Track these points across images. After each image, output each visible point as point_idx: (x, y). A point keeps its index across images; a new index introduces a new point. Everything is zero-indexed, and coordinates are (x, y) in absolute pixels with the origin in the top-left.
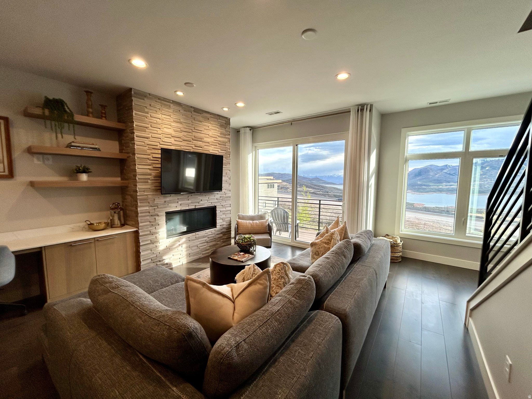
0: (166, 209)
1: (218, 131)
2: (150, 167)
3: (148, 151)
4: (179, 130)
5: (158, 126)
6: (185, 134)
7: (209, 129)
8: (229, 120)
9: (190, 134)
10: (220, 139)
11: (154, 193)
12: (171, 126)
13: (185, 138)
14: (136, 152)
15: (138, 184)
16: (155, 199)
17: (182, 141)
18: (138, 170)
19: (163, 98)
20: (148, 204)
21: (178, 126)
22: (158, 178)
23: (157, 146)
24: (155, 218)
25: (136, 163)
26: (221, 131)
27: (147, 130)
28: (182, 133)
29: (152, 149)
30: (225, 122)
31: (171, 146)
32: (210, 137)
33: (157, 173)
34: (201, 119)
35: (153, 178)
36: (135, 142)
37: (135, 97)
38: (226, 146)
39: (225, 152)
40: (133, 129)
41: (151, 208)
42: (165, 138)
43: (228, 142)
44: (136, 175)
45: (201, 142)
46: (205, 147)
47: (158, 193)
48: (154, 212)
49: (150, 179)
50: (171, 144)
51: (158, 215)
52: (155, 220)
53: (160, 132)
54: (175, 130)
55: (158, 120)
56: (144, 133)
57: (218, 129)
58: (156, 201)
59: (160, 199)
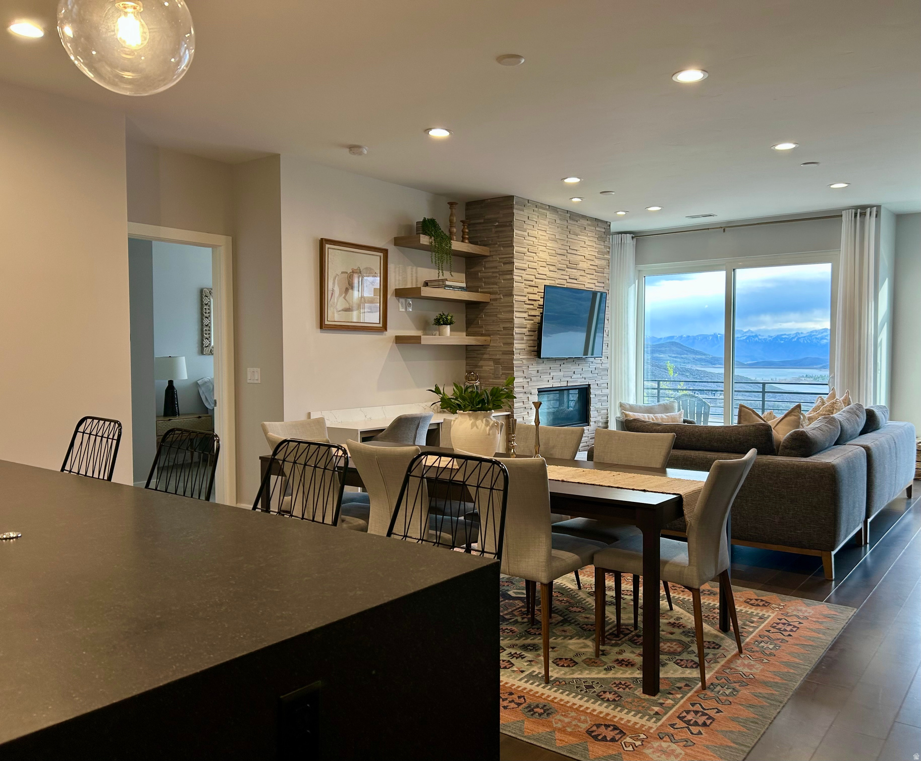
0: (539, 384)
1: (596, 248)
2: (525, 315)
3: (525, 290)
4: (554, 252)
5: (535, 249)
6: (560, 258)
7: (585, 246)
8: (610, 225)
9: (564, 258)
10: (597, 262)
11: (529, 357)
12: (547, 247)
13: (559, 265)
14: (515, 292)
15: (515, 342)
16: (529, 367)
17: (557, 270)
18: (516, 321)
19: (541, 203)
20: (522, 374)
21: (554, 246)
22: (531, 333)
23: (532, 281)
24: (528, 397)
25: (515, 309)
26: (599, 248)
27: (525, 257)
28: (556, 258)
29: (528, 287)
30: (604, 230)
31: (545, 279)
32: (586, 260)
33: (532, 324)
34: (578, 230)
35: (528, 333)
36: (514, 277)
37: (516, 209)
38: (605, 275)
39: (603, 285)
40: (512, 257)
41: (525, 380)
42: (541, 268)
43: (607, 267)
44: (513, 327)
45: (575, 271)
46: (581, 278)
47: (532, 357)
48: (528, 387)
49: (526, 334)
50: (545, 276)
51: (531, 393)
53: (536, 259)
54: (550, 254)
55: (534, 239)
56: (521, 261)
57: (595, 245)
58: (529, 369)
59: (533, 367)
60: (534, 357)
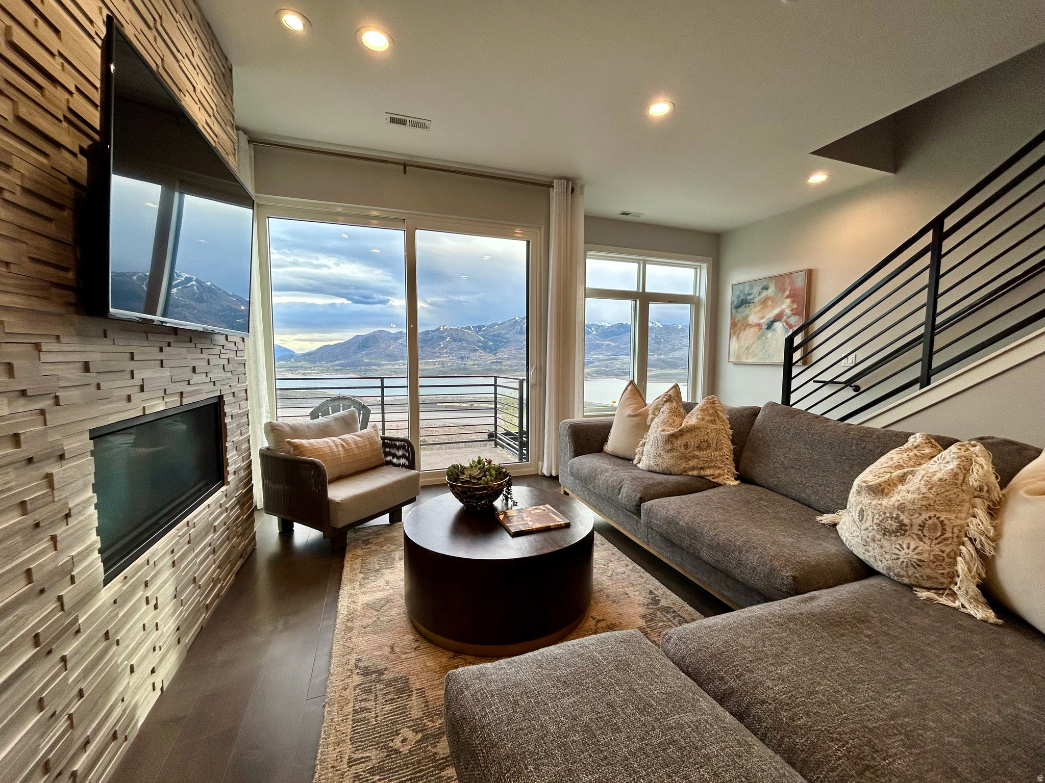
0: (93, 412)
1: (211, 90)
7: (194, 62)
11: (37, 305)
16: (44, 348)
24: (49, 477)
26: (218, 99)
30: (224, 70)
33: (40, 168)
35: (24, 199)
41: (22, 406)
47: (51, 308)
48: (44, 433)
51: (62, 457)
52: (51, 486)
57: (211, 84)
58: (44, 358)
59: (66, 348)
60: (63, 310)
